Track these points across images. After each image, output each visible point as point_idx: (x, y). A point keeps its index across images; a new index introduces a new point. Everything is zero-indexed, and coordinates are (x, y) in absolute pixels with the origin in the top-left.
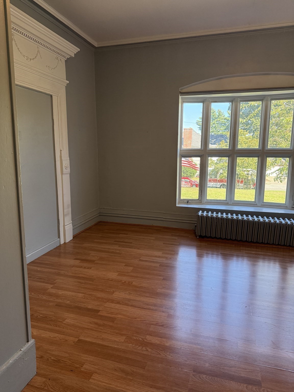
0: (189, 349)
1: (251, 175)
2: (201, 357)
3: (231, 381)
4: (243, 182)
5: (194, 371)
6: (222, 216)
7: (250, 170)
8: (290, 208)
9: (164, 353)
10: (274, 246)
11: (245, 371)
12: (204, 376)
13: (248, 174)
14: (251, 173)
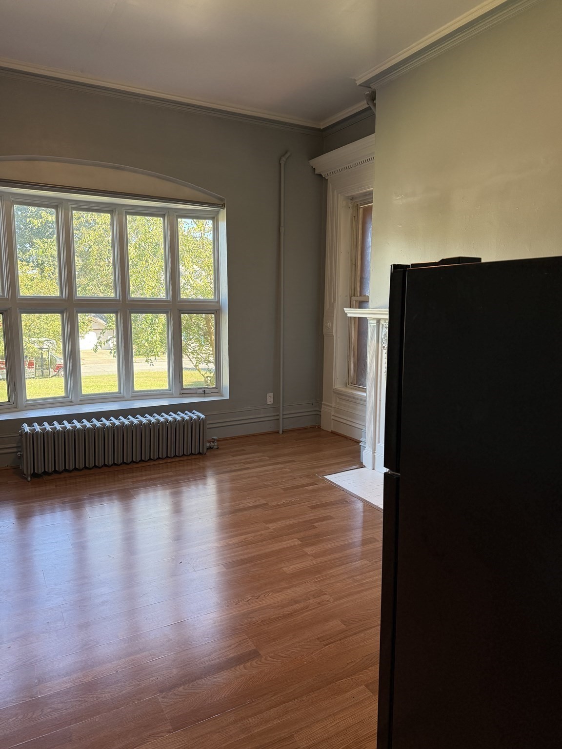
0: (131, 665)
1: (47, 350)
2: (158, 666)
3: (222, 672)
4: (33, 365)
5: (161, 692)
6: (63, 427)
7: (44, 341)
8: (178, 395)
9: (91, 696)
10: (169, 461)
11: (231, 648)
12: (181, 689)
13: (41, 349)
14: (47, 347)
